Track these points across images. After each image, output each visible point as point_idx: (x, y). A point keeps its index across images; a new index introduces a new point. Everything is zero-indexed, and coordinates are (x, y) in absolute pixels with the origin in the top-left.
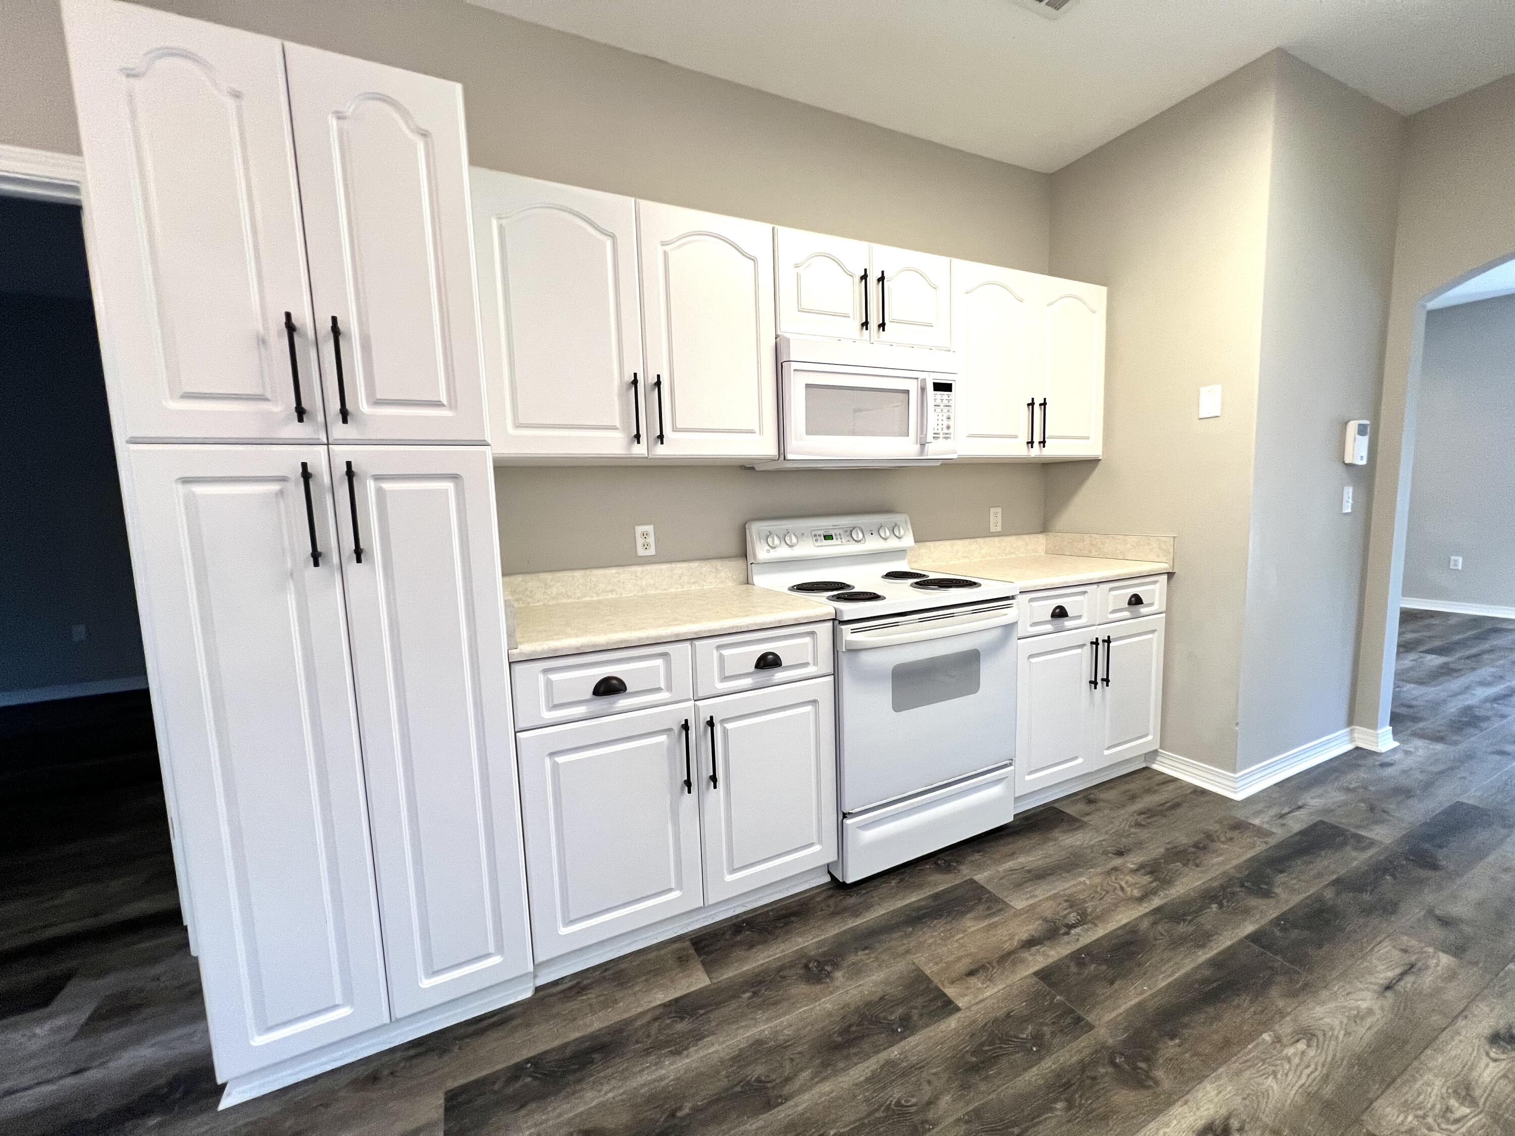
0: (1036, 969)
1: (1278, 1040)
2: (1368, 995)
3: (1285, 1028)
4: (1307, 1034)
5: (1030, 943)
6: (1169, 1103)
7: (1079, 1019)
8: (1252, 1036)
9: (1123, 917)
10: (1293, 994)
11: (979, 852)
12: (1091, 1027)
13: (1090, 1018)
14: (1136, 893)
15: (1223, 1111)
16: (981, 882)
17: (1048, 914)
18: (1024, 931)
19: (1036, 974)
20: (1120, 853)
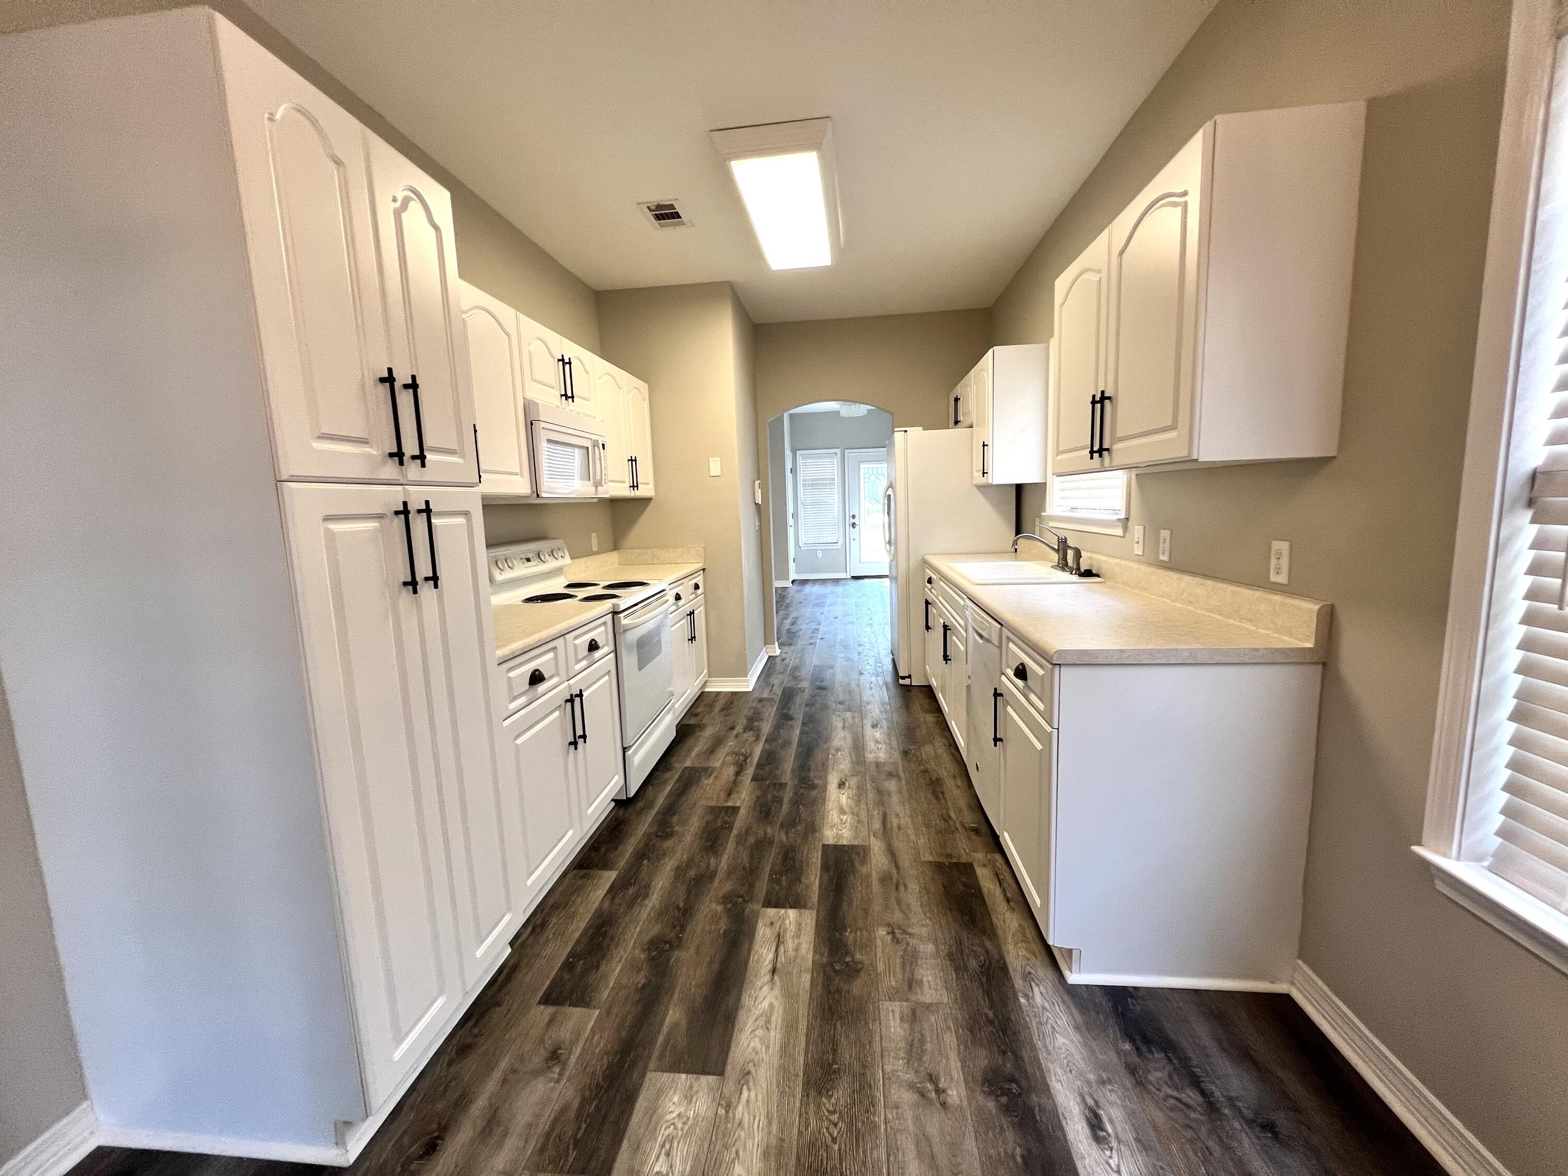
0: (750, 778)
1: (833, 755)
2: (842, 732)
3: (832, 751)
4: (838, 750)
5: (738, 774)
6: (826, 787)
7: (781, 784)
8: (827, 759)
9: (758, 750)
10: (826, 742)
11: (673, 756)
12: (786, 784)
13: (783, 781)
14: (754, 739)
15: (839, 780)
16: (691, 765)
17: (732, 761)
18: (731, 770)
19: (752, 780)
20: (732, 728)
